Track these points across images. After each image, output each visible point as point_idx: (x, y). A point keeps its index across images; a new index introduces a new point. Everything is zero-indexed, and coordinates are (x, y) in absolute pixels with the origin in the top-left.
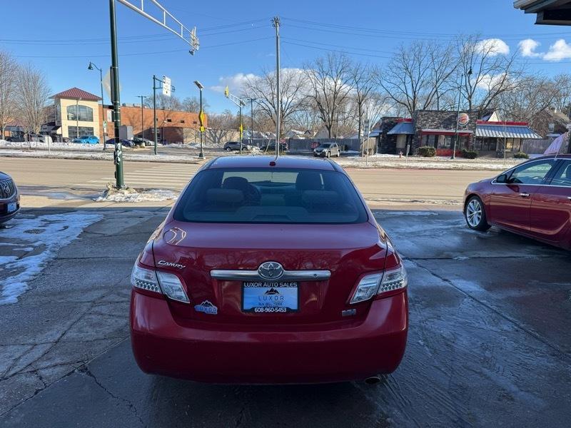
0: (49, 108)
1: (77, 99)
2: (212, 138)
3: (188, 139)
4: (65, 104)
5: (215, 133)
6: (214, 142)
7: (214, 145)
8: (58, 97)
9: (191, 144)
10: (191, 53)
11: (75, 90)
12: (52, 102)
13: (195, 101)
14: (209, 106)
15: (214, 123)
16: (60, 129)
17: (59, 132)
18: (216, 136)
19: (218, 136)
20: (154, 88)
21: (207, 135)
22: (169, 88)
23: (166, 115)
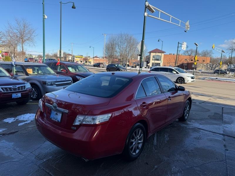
0: (147, 56)
1: (156, 53)
2: (210, 68)
3: (199, 68)
4: (152, 54)
5: (213, 66)
6: (212, 70)
7: (211, 71)
8: (150, 52)
9: (199, 71)
10: (186, 31)
11: (157, 49)
12: (149, 54)
13: (207, 52)
14: (213, 53)
15: (213, 61)
16: (149, 64)
17: (149, 65)
18: (213, 67)
19: (214, 67)
20: (178, 47)
21: (208, 66)
22: (185, 46)
23: (191, 58)
